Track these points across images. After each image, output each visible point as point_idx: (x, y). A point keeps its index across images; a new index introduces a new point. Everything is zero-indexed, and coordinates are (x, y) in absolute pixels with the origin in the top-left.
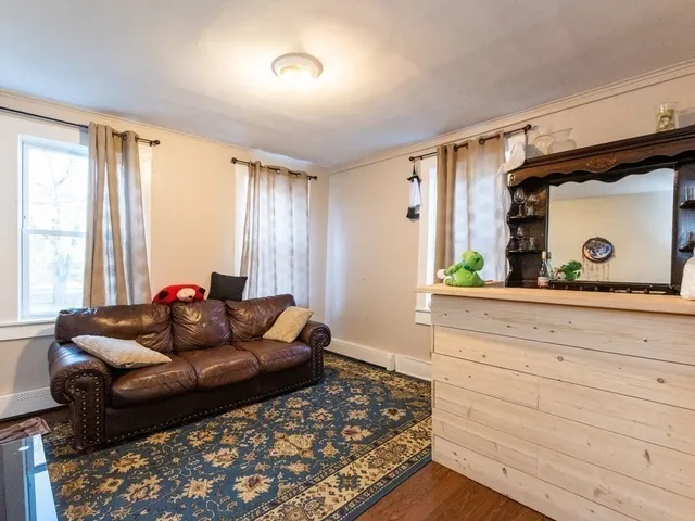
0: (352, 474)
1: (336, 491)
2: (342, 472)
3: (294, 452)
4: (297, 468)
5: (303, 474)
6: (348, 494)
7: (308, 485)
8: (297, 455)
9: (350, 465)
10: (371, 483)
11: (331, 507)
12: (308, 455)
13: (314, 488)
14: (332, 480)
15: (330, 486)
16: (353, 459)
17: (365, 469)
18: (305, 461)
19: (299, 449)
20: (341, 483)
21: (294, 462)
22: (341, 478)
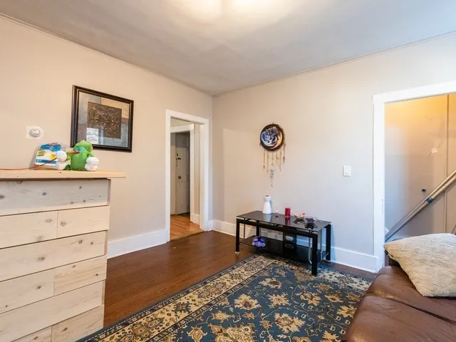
0: (178, 313)
1: (190, 301)
2: (187, 314)
3: (229, 331)
4: (221, 316)
5: (215, 311)
6: (183, 300)
7: (210, 304)
8: (226, 328)
9: (179, 320)
10: (167, 307)
11: (194, 294)
12: (216, 329)
13: (206, 303)
14: (193, 309)
15: (195, 304)
16: (175, 326)
17: (168, 318)
18: (217, 322)
19: (226, 335)
20: (187, 306)
21: (225, 320)
22: (187, 310)
